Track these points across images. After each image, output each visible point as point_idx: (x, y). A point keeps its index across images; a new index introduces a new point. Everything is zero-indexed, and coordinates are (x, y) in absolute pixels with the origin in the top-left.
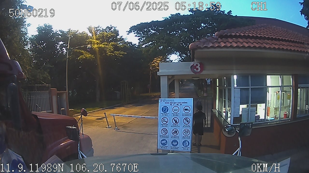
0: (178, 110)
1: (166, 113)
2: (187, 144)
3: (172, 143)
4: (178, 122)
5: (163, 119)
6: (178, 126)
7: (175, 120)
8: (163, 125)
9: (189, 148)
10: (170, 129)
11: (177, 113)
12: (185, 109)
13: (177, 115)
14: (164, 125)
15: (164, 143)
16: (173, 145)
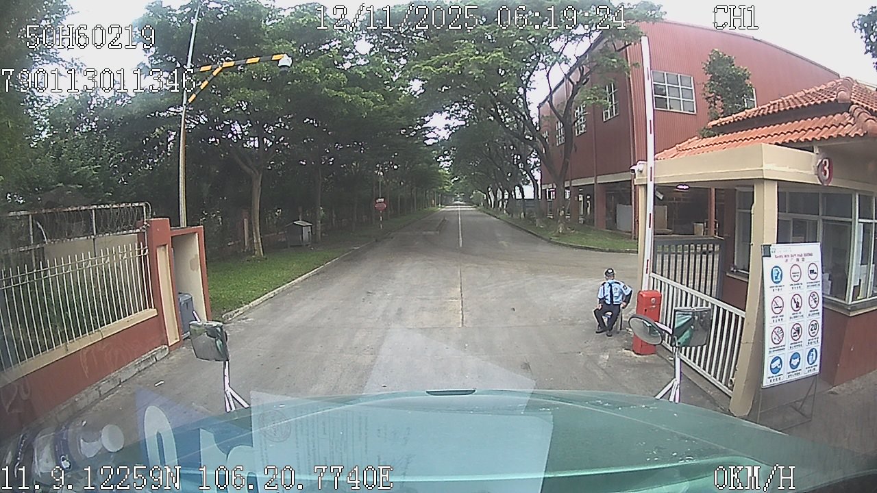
0: (799, 274)
1: (778, 285)
2: (814, 356)
3: (791, 361)
4: (800, 305)
5: (774, 303)
6: (801, 315)
7: (795, 302)
8: (775, 319)
9: (816, 366)
10: (787, 326)
11: (799, 282)
12: (811, 271)
13: (798, 286)
14: (777, 317)
15: (777, 367)
16: (792, 366)
